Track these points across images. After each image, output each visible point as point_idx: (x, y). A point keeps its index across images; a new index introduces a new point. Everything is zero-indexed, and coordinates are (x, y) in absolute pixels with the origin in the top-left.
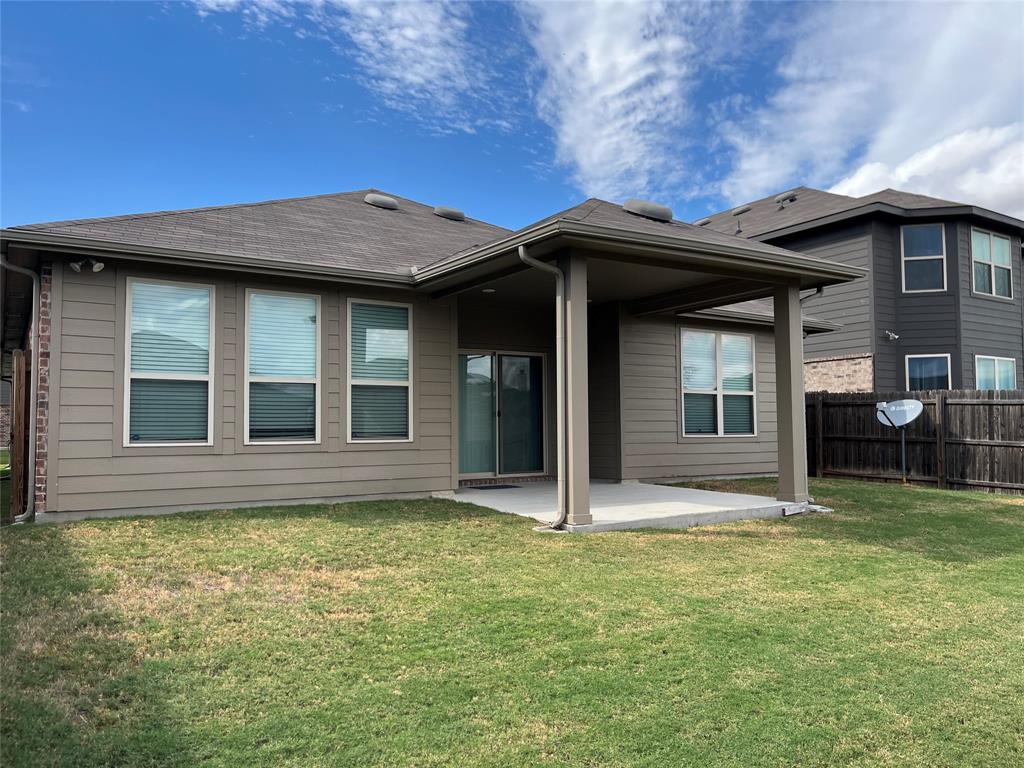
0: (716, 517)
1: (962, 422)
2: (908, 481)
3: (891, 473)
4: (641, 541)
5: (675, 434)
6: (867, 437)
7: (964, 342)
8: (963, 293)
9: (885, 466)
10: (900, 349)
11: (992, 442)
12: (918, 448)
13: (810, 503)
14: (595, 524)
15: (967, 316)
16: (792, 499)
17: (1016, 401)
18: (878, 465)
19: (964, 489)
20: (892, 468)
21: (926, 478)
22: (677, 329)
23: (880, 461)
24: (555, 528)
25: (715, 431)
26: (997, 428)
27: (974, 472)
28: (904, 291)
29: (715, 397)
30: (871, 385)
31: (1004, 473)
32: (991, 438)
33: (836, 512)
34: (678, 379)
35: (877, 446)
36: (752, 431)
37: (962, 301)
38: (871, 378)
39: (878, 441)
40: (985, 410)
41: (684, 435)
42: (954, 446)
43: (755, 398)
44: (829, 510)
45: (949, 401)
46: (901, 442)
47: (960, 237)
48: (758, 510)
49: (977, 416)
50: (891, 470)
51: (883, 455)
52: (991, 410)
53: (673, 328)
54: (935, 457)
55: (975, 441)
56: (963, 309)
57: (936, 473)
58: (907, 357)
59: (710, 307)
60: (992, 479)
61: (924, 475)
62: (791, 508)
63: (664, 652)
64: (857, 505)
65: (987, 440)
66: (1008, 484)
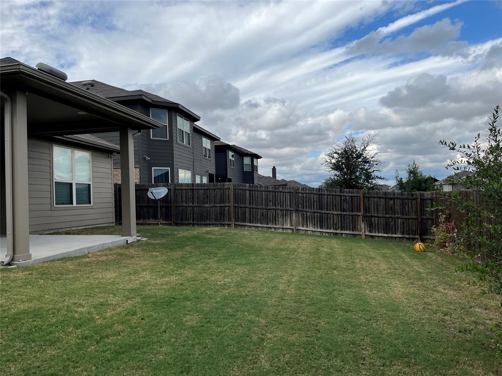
0: (98, 248)
1: (181, 197)
2: (161, 224)
3: (152, 221)
4: (70, 265)
5: (50, 205)
6: (140, 205)
7: (175, 163)
8: (174, 142)
9: (149, 218)
10: (150, 165)
11: (193, 205)
12: (164, 209)
13: (137, 236)
14: (33, 259)
15: (177, 152)
16: (130, 235)
17: (203, 188)
18: (146, 218)
19: (183, 226)
20: (152, 219)
21: (167, 222)
22: (51, 144)
23: (147, 216)
24: (6, 265)
25: (72, 203)
26: (196, 199)
27: (186, 218)
28: (151, 138)
29: (71, 184)
30: (139, 181)
31: (198, 218)
32: (193, 203)
33: (149, 240)
34: (51, 174)
35: (145, 209)
36: (90, 203)
37: (174, 145)
38: (139, 177)
39: (146, 207)
40: (191, 192)
41: (55, 206)
42: (178, 208)
43: (91, 185)
44: (146, 239)
45: (177, 188)
46: (158, 207)
47: (173, 117)
48: (116, 242)
49: (187, 194)
50: (151, 220)
51: (148, 213)
52: (193, 192)
53: (48, 144)
54: (171, 213)
55: (187, 205)
56: (175, 149)
57: (171, 220)
58: (153, 168)
59: (72, 134)
60: (193, 221)
61: (166, 221)
62: (131, 239)
63: (142, 319)
64: (153, 236)
65: (191, 204)
66: (200, 222)
